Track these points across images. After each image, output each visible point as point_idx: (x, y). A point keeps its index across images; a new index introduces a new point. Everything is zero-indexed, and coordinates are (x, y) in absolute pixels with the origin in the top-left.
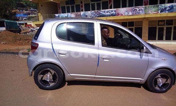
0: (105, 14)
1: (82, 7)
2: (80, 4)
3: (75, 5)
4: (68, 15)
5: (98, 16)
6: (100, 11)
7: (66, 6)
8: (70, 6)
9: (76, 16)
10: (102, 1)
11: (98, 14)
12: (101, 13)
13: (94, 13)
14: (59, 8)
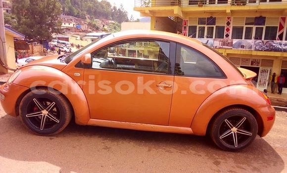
0: (280, 47)
1: (228, 30)
2: (226, 25)
3: (215, 26)
4: (207, 42)
5: (266, 48)
6: (273, 42)
7: (198, 26)
8: (206, 27)
9: (224, 44)
10: (266, 26)
11: (267, 47)
12: (274, 45)
13: (260, 44)
14: (185, 27)
